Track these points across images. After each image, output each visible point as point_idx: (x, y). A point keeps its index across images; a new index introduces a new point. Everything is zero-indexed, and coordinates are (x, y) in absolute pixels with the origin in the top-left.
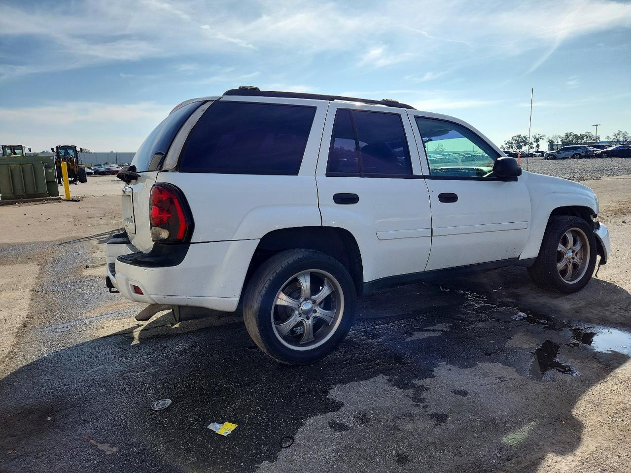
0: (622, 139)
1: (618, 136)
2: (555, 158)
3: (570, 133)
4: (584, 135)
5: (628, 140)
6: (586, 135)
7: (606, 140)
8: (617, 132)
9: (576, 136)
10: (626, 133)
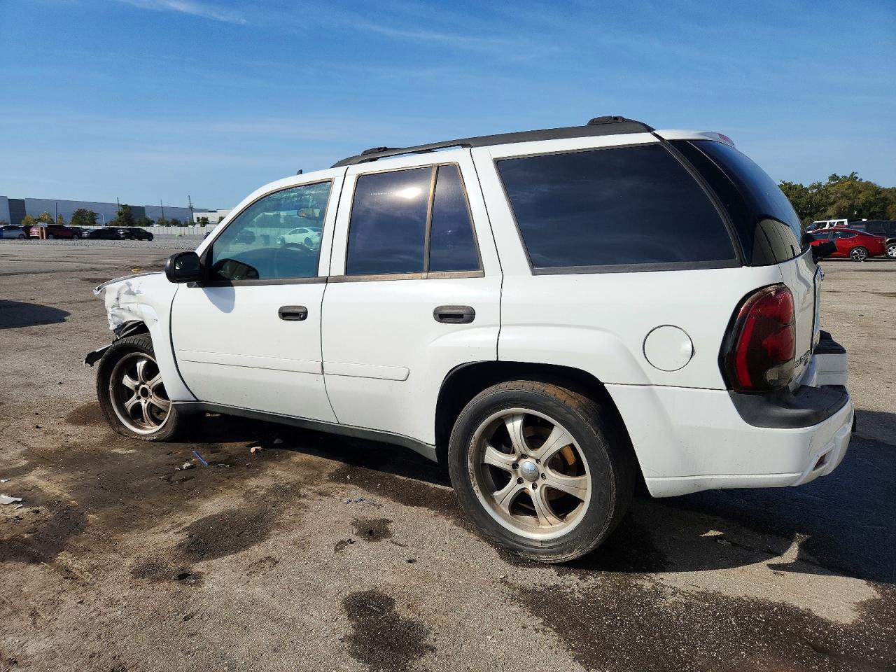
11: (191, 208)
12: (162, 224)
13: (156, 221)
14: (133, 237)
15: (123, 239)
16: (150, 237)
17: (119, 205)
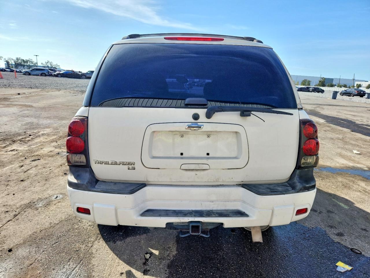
0: (50, 66)
1: (48, 64)
2: (30, 74)
3: (19, 58)
4: (28, 60)
5: (53, 67)
6: (29, 61)
7: (41, 65)
8: (47, 61)
9: (23, 60)
10: (52, 62)
11: (354, 80)
12: (338, 86)
13: (337, 85)
14: (315, 91)
15: (311, 92)
16: (322, 91)
17: (321, 78)
